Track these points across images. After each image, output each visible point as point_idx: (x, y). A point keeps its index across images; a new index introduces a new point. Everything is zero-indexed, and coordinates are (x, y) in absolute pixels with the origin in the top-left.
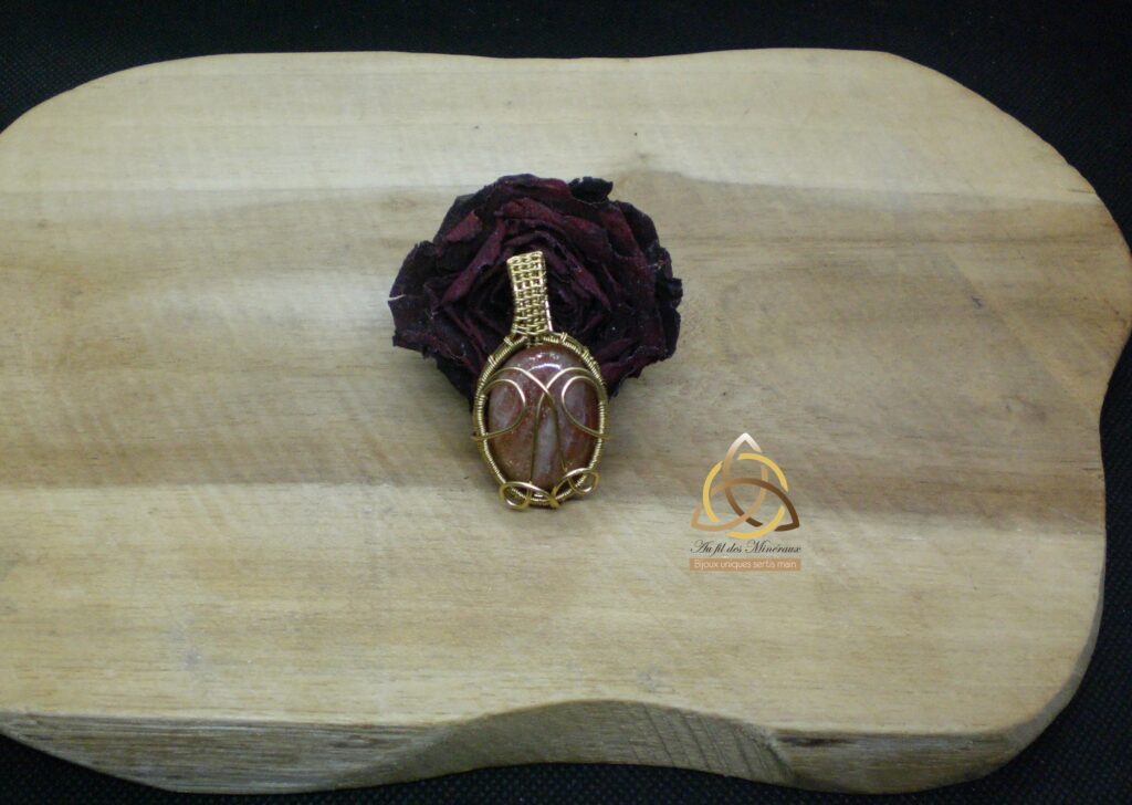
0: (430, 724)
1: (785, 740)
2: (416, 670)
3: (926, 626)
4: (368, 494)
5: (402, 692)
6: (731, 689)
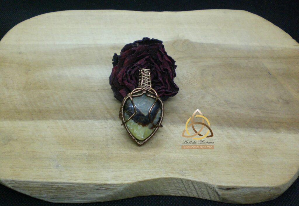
0: (122, 184)
1: (220, 188)
2: (119, 169)
3: (258, 158)
4: (106, 123)
5: (115, 175)
6: (205, 175)
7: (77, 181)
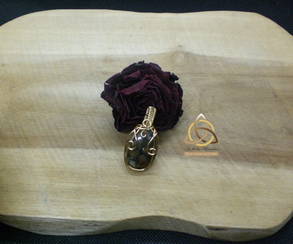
0: (111, 221)
1: (209, 229)
2: (107, 205)
3: (251, 197)
4: (96, 152)
5: (103, 211)
6: (195, 214)
7: (65, 217)
